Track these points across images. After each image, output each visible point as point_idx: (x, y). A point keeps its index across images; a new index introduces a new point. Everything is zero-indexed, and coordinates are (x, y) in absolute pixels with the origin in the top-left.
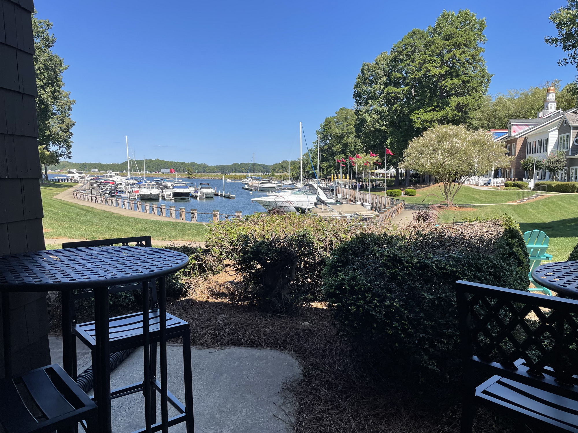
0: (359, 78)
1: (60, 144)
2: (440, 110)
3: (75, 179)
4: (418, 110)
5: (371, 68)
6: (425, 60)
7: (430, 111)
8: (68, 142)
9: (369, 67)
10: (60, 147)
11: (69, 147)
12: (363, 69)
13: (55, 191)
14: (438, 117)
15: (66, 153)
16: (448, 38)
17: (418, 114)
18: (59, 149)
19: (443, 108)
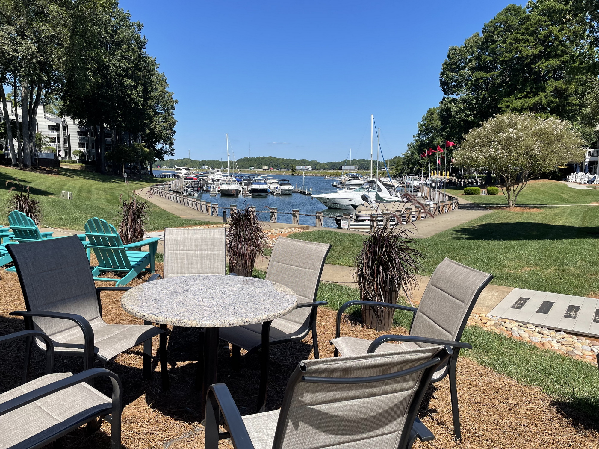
0: (445, 64)
1: (163, 142)
2: (534, 96)
4: (507, 97)
6: (517, 40)
7: (521, 98)
8: (171, 140)
9: (456, 51)
10: (163, 145)
11: (171, 144)
12: (450, 53)
15: (170, 150)
16: (545, 13)
17: (507, 101)
19: (536, 94)
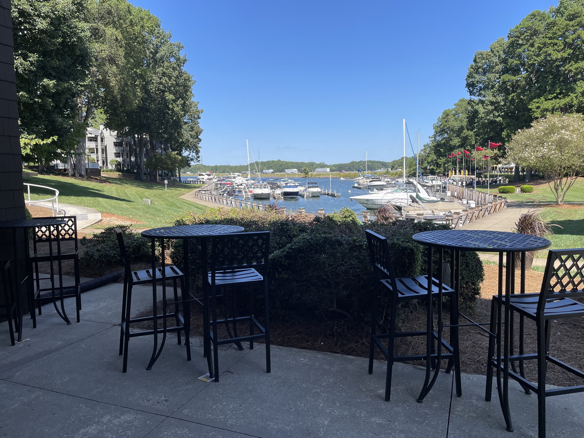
0: (472, 68)
1: (190, 150)
2: (564, 97)
3: (204, 180)
4: (537, 99)
5: (485, 56)
6: (545, 44)
8: (197, 148)
9: (482, 55)
10: (190, 152)
11: (197, 152)
12: (476, 58)
13: (183, 192)
14: (561, 105)
15: (196, 157)
16: (572, 18)
18: (190, 154)
19: (566, 95)
